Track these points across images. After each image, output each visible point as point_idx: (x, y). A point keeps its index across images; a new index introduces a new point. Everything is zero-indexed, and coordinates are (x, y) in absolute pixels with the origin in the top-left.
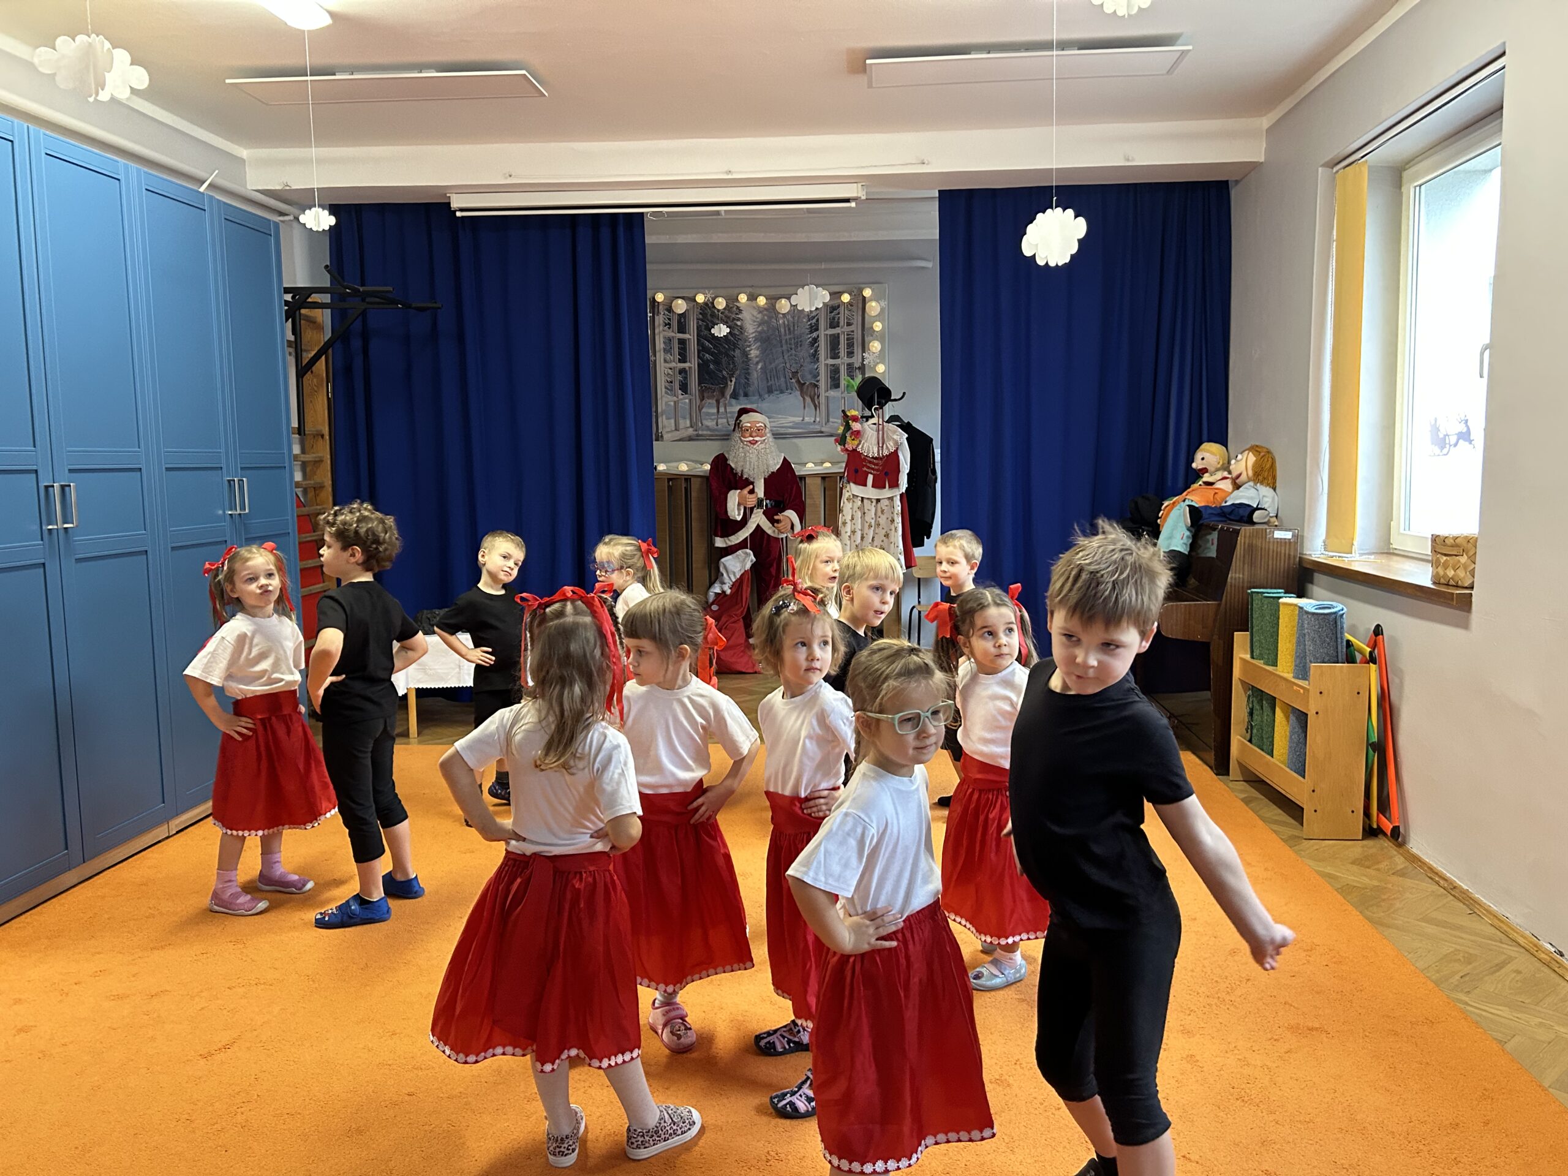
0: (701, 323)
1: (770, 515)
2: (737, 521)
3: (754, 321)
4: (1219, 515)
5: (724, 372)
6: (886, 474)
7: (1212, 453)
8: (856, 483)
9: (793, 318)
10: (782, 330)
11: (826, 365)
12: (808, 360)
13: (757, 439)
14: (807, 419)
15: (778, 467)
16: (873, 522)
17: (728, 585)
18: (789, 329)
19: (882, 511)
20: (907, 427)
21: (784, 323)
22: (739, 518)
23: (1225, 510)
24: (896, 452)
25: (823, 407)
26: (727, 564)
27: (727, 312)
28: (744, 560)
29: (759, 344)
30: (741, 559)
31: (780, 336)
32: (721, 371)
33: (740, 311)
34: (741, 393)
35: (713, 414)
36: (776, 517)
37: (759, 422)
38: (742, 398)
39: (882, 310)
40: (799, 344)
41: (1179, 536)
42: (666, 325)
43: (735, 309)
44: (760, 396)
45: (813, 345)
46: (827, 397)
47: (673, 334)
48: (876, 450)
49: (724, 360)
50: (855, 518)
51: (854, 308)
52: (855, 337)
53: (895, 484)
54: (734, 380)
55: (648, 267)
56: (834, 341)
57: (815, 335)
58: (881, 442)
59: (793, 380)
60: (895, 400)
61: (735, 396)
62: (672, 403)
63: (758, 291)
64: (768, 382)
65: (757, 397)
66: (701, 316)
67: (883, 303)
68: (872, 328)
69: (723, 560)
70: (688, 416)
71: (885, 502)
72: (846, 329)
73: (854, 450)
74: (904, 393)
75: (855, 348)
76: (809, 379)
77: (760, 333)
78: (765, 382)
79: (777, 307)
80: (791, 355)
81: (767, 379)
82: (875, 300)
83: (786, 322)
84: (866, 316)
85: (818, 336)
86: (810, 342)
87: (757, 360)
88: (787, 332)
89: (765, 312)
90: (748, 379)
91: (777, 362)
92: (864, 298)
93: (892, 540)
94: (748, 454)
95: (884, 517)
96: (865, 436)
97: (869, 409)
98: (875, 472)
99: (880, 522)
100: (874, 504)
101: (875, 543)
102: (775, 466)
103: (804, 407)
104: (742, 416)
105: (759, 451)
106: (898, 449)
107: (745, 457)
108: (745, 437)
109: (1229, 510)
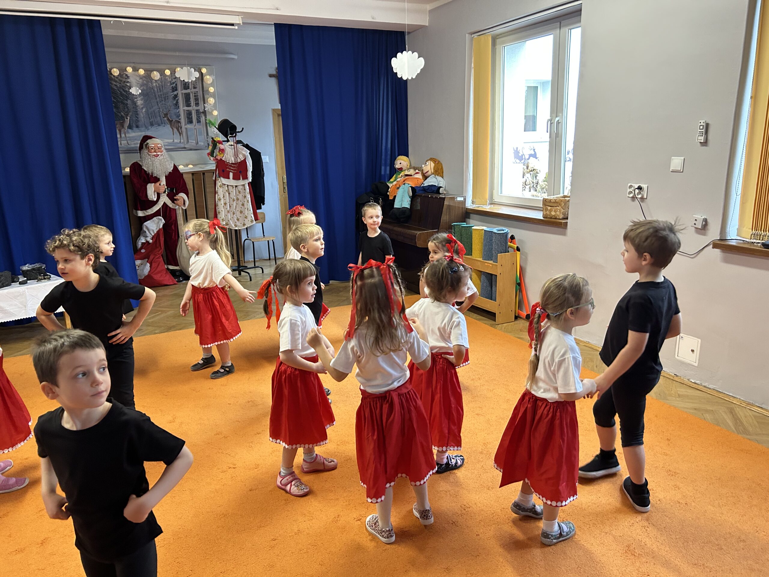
1: (172, 197)
2: (154, 201)
3: (138, 84)
4: (422, 190)
5: (122, 114)
7: (404, 161)
8: (224, 177)
9: (161, 82)
10: (156, 90)
11: (184, 110)
12: (173, 107)
13: (158, 153)
14: (176, 141)
15: (172, 169)
16: (235, 198)
17: (149, 237)
18: (161, 88)
19: (239, 192)
20: (247, 146)
21: (156, 85)
22: (155, 199)
23: (425, 188)
24: (245, 160)
25: (184, 134)
26: (148, 226)
27: (119, 77)
28: (158, 223)
29: (141, 98)
30: (156, 222)
31: (155, 93)
32: (120, 113)
33: (128, 77)
34: (134, 125)
36: (175, 198)
37: (159, 144)
38: (135, 129)
39: (213, 80)
40: (166, 98)
41: (406, 201)
43: (124, 76)
44: (146, 127)
45: (175, 99)
46: (186, 129)
48: (233, 159)
49: (121, 106)
50: (225, 196)
52: (199, 95)
53: (246, 177)
54: (129, 118)
55: (106, 49)
56: (187, 98)
57: (175, 93)
58: (236, 155)
59: (165, 119)
60: (239, 132)
61: (130, 127)
63: (137, 66)
64: (150, 119)
65: (144, 128)
67: (214, 77)
68: (208, 90)
69: (145, 223)
71: (240, 188)
72: (193, 90)
73: (221, 160)
74: (243, 129)
75: (200, 101)
76: (174, 119)
77: (143, 90)
78: (148, 119)
79: (152, 76)
80: (162, 104)
81: (149, 117)
82: (208, 75)
83: (158, 85)
84: (204, 84)
85: (177, 94)
86: (173, 97)
87: (142, 106)
88: (159, 90)
89: (144, 79)
90: (138, 118)
91: (154, 108)
92: (202, 74)
93: (246, 207)
94: (154, 162)
95: (241, 195)
96: (226, 152)
97: (227, 137)
98: (234, 171)
99: (239, 198)
100: (234, 188)
101: (237, 210)
102: (171, 169)
103: (173, 134)
104: (147, 140)
105: (160, 160)
106: (245, 158)
107: (153, 164)
108: (151, 153)
109: (427, 188)
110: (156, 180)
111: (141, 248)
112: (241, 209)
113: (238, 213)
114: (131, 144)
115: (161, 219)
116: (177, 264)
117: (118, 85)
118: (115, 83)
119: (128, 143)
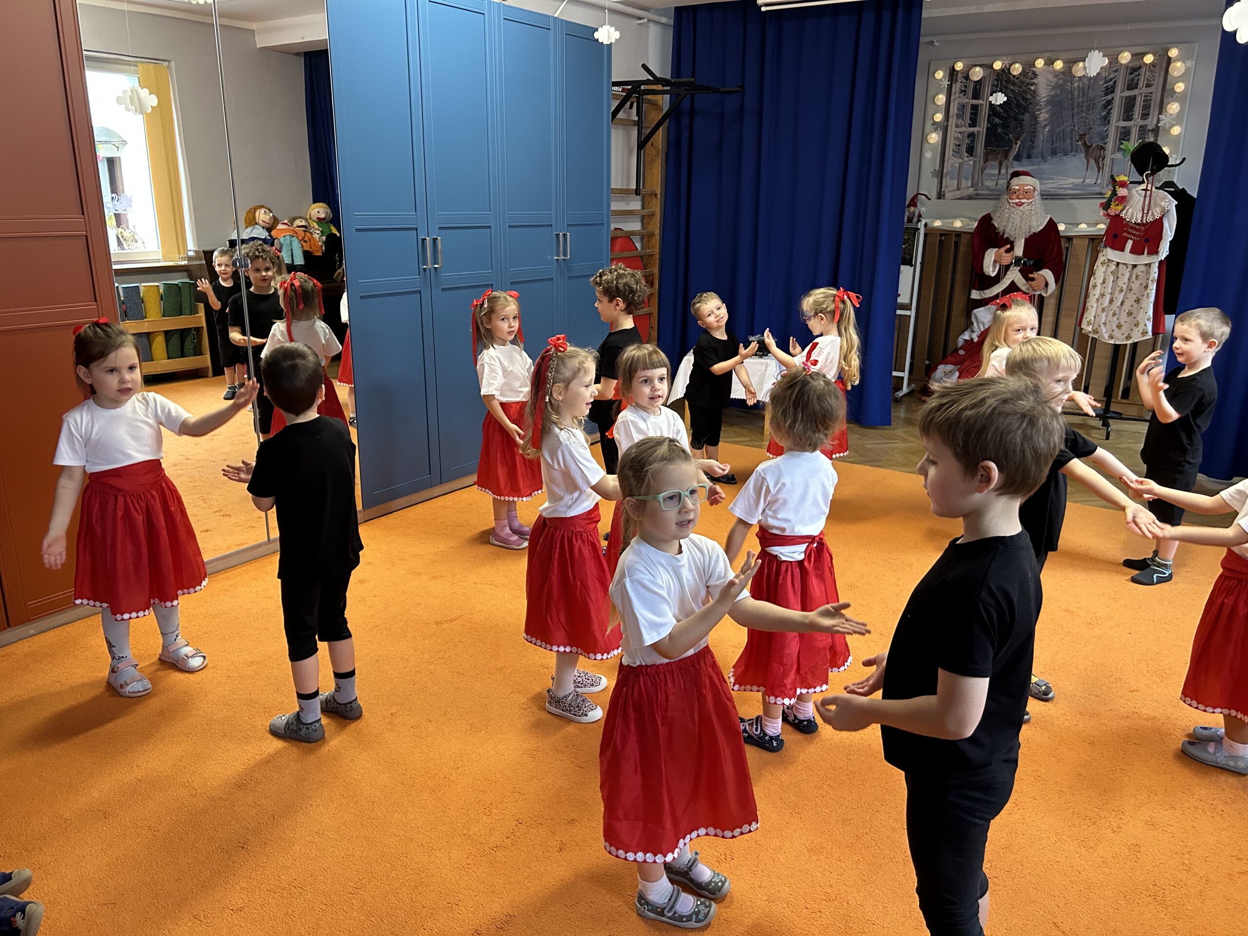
1: (1026, 273)
2: (991, 277)
3: (1049, 86)
5: (1011, 136)
10: (1076, 93)
11: (1117, 127)
12: (1099, 122)
13: (1023, 201)
14: (1088, 181)
15: (1042, 227)
17: (977, 333)
18: (1083, 91)
19: (1137, 277)
21: (1079, 86)
22: (993, 275)
24: (1161, 218)
25: (1107, 170)
26: (978, 315)
27: (1021, 78)
29: (1049, 107)
31: (1072, 99)
32: (1007, 135)
33: (1035, 75)
34: (1025, 155)
35: (994, 175)
36: (1031, 276)
37: (1027, 185)
38: (1024, 160)
39: (1187, 70)
40: (1091, 107)
42: (962, 91)
43: (1029, 74)
44: (1043, 158)
45: (1106, 108)
46: (1112, 160)
47: (967, 101)
48: (1139, 218)
49: (1013, 123)
50: (1107, 281)
51: (1157, 68)
52: (1153, 98)
53: (1154, 251)
54: (1019, 143)
56: (1129, 105)
57: (1109, 97)
59: (1080, 143)
61: (1018, 158)
62: (957, 165)
63: (1056, 55)
64: (1053, 144)
65: (1040, 159)
66: (996, 83)
67: (1188, 64)
68: (1173, 89)
69: (975, 311)
70: (970, 177)
71: (1142, 269)
72: (1145, 90)
73: (1117, 216)
74: (1184, 159)
75: (1151, 110)
76: (1096, 142)
77: (1052, 96)
78: (1050, 144)
79: (1073, 70)
80: (1081, 118)
81: (1053, 141)
82: (1181, 60)
83: (1081, 85)
84: (1169, 77)
85: (1113, 99)
86: (1104, 105)
87: (1046, 122)
88: (1081, 95)
89: (1060, 76)
90: (1033, 142)
91: (1065, 125)
92: (1169, 59)
93: (1142, 306)
95: (1138, 283)
97: (1142, 174)
98: (1135, 238)
99: (1133, 287)
100: (1129, 269)
102: (1040, 225)
103: (1087, 169)
104: (1013, 179)
105: (1023, 213)
107: (1010, 217)
113: (1123, 315)
118: (1012, 87)
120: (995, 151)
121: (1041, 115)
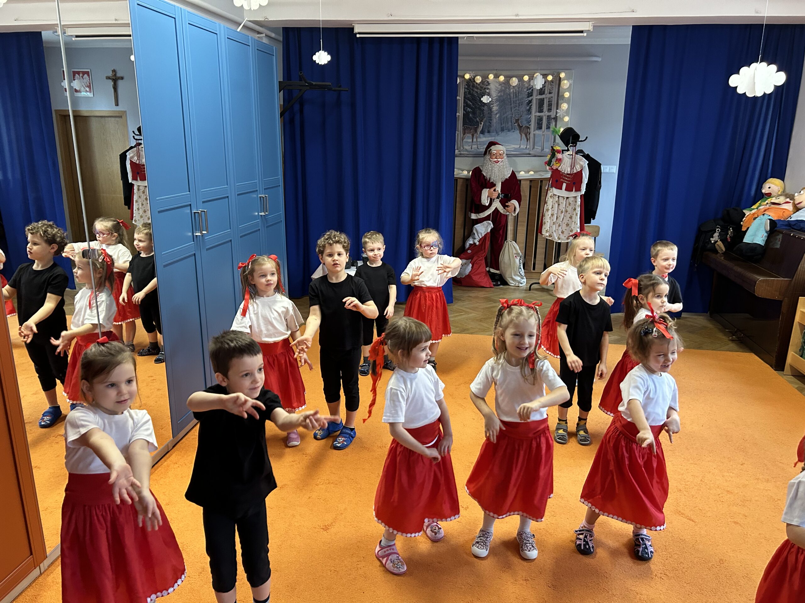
0: (466, 90)
1: (504, 203)
2: (486, 206)
3: (497, 90)
5: (478, 119)
6: (574, 183)
7: (776, 185)
8: (556, 188)
9: (519, 88)
10: (512, 95)
11: (535, 116)
12: (526, 113)
13: (499, 160)
14: (522, 146)
15: (510, 175)
16: (564, 210)
17: (477, 239)
18: (516, 94)
20: (587, 157)
22: (487, 204)
23: (790, 223)
24: (581, 171)
25: (532, 140)
26: (478, 229)
27: (481, 84)
28: (487, 226)
29: (498, 103)
30: (485, 226)
31: (510, 99)
32: (476, 118)
33: (489, 83)
34: (486, 131)
35: (470, 142)
36: (507, 204)
37: (501, 151)
38: (486, 134)
39: (570, 85)
40: (521, 104)
41: (760, 235)
43: (486, 83)
44: (497, 133)
45: (529, 105)
46: (534, 134)
48: (569, 169)
49: (478, 112)
50: (554, 207)
51: (554, 84)
52: (553, 100)
53: (578, 189)
54: (482, 123)
56: (541, 103)
57: (530, 98)
58: (572, 166)
59: (516, 124)
60: (581, 141)
61: (482, 132)
63: (499, 72)
64: (501, 125)
65: (495, 133)
66: (466, 87)
67: (572, 82)
68: (563, 95)
69: (475, 226)
71: (571, 200)
72: (548, 96)
74: (587, 138)
75: (553, 107)
76: (525, 124)
77: (499, 97)
78: (500, 124)
79: (510, 82)
80: (516, 110)
81: (501, 123)
82: (566, 80)
83: (514, 91)
84: (560, 89)
85: (532, 99)
86: (527, 103)
87: (497, 112)
88: (515, 96)
89: (503, 85)
90: (490, 123)
91: (507, 113)
92: (560, 78)
93: (574, 220)
94: (493, 168)
95: (570, 207)
96: (564, 162)
97: (567, 146)
98: (567, 182)
99: (568, 210)
100: (565, 200)
101: (564, 222)
102: (508, 175)
103: (521, 140)
104: (491, 146)
105: (499, 167)
106: (582, 169)
107: (492, 170)
108: (492, 159)
109: (795, 223)
110: (492, 185)
111: (468, 249)
112: (568, 222)
113: (564, 225)
114: (480, 149)
115: (490, 224)
116: (498, 269)
117: (479, 91)
118: (476, 90)
119: (478, 147)
120: (469, 128)
121: (494, 107)
